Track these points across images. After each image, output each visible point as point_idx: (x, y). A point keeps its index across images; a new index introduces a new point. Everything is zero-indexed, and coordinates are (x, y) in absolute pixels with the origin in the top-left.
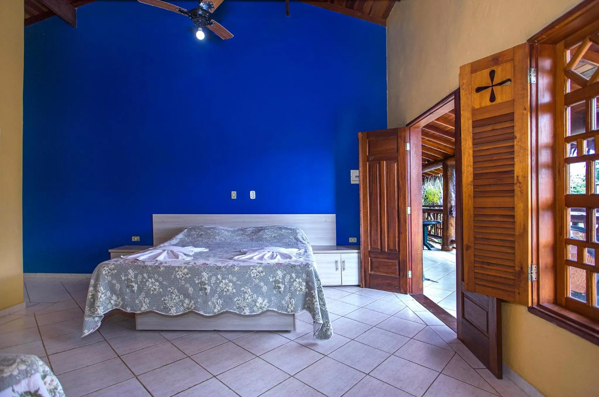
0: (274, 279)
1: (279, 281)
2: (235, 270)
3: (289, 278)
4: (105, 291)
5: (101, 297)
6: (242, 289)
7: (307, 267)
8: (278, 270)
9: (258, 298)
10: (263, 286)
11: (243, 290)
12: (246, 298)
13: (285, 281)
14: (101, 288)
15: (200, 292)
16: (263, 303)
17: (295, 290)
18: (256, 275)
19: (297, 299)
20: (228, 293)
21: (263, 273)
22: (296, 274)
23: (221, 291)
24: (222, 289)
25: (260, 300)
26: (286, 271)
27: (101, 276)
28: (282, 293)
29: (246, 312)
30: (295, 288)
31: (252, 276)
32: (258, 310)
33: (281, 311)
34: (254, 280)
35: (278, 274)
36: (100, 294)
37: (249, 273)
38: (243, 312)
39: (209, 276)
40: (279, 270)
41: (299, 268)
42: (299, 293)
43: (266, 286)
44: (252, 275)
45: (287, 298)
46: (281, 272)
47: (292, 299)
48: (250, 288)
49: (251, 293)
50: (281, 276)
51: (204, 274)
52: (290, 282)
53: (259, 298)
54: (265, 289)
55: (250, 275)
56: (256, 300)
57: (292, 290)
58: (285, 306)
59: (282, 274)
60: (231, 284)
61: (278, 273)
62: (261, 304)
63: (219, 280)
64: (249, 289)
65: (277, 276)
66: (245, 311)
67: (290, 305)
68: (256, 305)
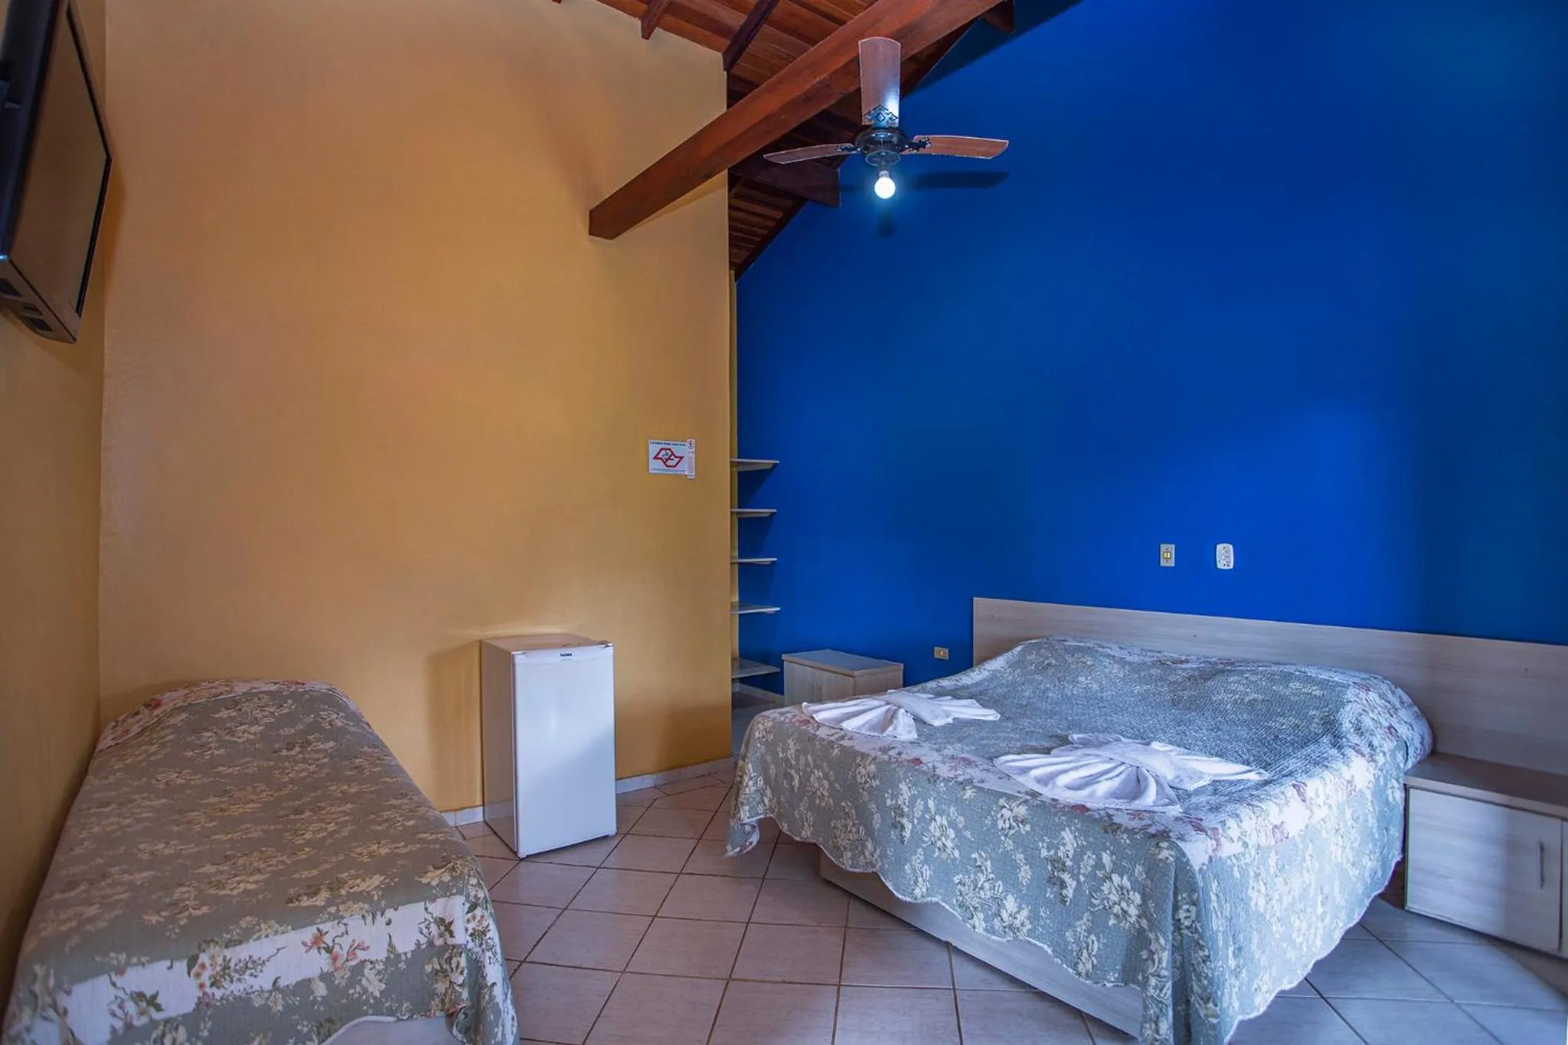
0: (1052, 852)
1: (1064, 864)
2: (965, 797)
3: (1094, 863)
4: (756, 774)
5: (747, 785)
6: (974, 856)
7: (1154, 844)
8: (1064, 830)
9: (1007, 895)
10: (1022, 865)
11: (976, 859)
12: (980, 886)
13: (1079, 869)
14: (750, 765)
15: (892, 833)
16: (1018, 916)
17: (1105, 908)
18: (1007, 826)
19: (1105, 941)
20: (944, 856)
21: (1024, 826)
22: (1114, 857)
23: (930, 843)
24: (932, 839)
25: (1010, 904)
26: (1086, 836)
27: (752, 741)
28: (1068, 903)
29: (977, 924)
30: (1106, 902)
31: (1000, 828)
32: (1005, 932)
33: (1062, 960)
34: (1003, 838)
35: (1064, 841)
36: (746, 779)
37: (993, 813)
38: (970, 921)
39: (912, 796)
40: (1067, 829)
41: (1128, 841)
42: (1115, 922)
43: (1028, 867)
44: (1000, 824)
45: (1081, 926)
46: (1071, 836)
47: (1093, 937)
48: (991, 858)
49: (992, 876)
50: (1072, 852)
51: (903, 786)
52: (1092, 876)
53: (1008, 897)
54: (1025, 873)
55: (995, 821)
56: (1002, 900)
57: (1094, 906)
58: (1071, 951)
59: (1075, 845)
60: (951, 833)
61: (1063, 838)
62: (1013, 916)
63: (930, 812)
64: (989, 861)
65: (1062, 848)
66: (975, 919)
67: (1085, 951)
68: (1001, 914)
